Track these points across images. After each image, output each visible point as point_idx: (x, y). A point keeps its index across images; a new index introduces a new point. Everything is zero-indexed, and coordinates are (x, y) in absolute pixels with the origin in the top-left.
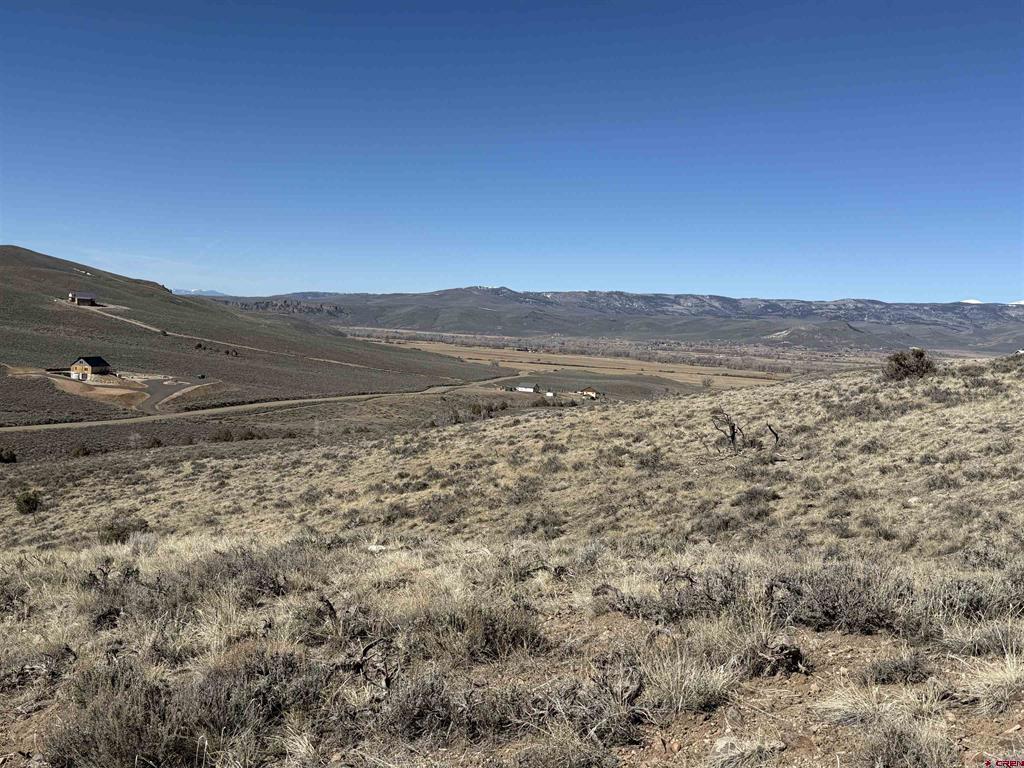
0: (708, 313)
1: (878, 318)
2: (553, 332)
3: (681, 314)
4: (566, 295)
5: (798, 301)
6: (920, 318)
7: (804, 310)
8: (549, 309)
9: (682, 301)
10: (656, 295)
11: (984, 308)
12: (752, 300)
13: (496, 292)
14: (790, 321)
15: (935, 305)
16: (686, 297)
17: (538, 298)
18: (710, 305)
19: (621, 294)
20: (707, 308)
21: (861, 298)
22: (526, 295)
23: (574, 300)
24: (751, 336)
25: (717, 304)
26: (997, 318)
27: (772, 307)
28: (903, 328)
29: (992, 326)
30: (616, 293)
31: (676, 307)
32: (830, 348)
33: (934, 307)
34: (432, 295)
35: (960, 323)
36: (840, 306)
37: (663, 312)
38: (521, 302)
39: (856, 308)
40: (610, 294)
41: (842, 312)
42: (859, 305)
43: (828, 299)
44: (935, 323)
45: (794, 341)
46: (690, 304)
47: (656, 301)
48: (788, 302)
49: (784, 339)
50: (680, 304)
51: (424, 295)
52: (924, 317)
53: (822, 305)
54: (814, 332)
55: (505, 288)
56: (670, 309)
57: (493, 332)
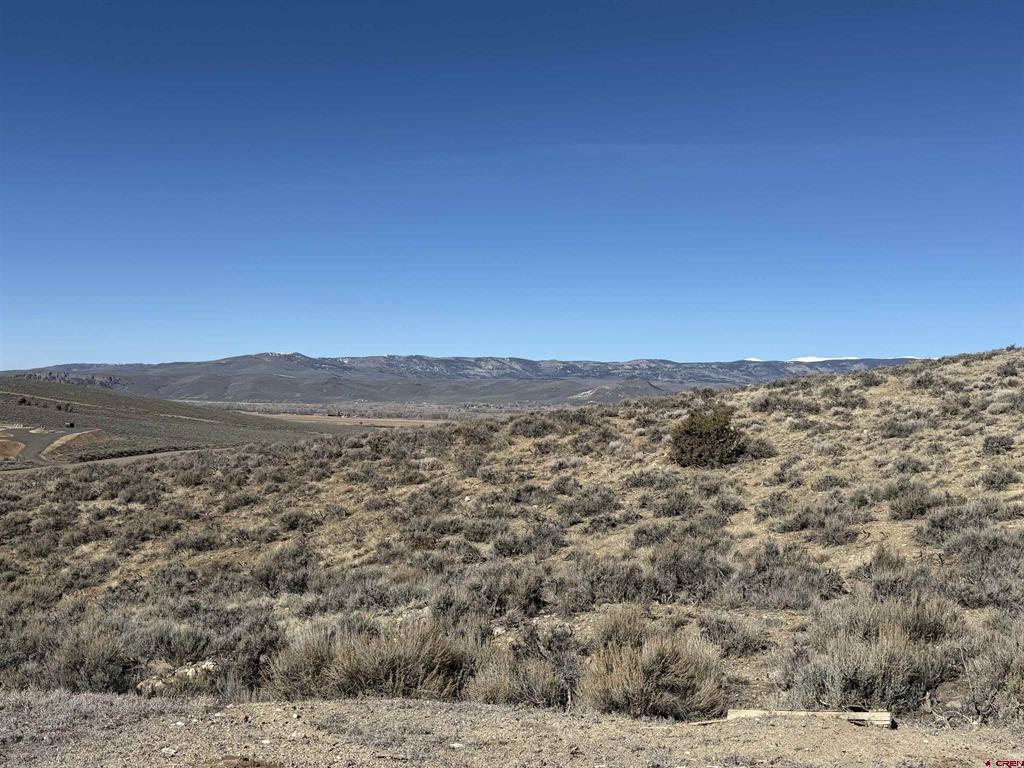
0: (509, 375)
1: (671, 376)
2: (356, 397)
3: (483, 377)
4: (363, 360)
5: (595, 363)
6: (709, 376)
7: (603, 371)
8: (347, 375)
9: (483, 364)
10: (457, 358)
11: (767, 365)
12: (552, 362)
13: (289, 358)
14: (591, 382)
15: (721, 363)
16: (486, 360)
17: (335, 364)
18: (511, 368)
19: (420, 358)
20: (508, 371)
21: (653, 358)
22: (322, 361)
23: (372, 365)
24: (557, 396)
25: (517, 367)
26: (780, 374)
27: (570, 368)
28: (696, 386)
30: (416, 357)
31: (477, 369)
33: (721, 365)
34: (218, 364)
35: (747, 380)
36: (635, 366)
37: (465, 376)
38: (316, 368)
39: (650, 368)
40: (410, 358)
41: (637, 372)
42: (653, 365)
43: (621, 360)
44: (724, 381)
45: (600, 399)
46: (490, 367)
47: (456, 364)
48: (586, 363)
49: (590, 399)
50: (480, 367)
51: (210, 363)
52: (713, 375)
53: (617, 366)
54: (618, 391)
55: (298, 354)
56: (472, 372)
57: (292, 399)
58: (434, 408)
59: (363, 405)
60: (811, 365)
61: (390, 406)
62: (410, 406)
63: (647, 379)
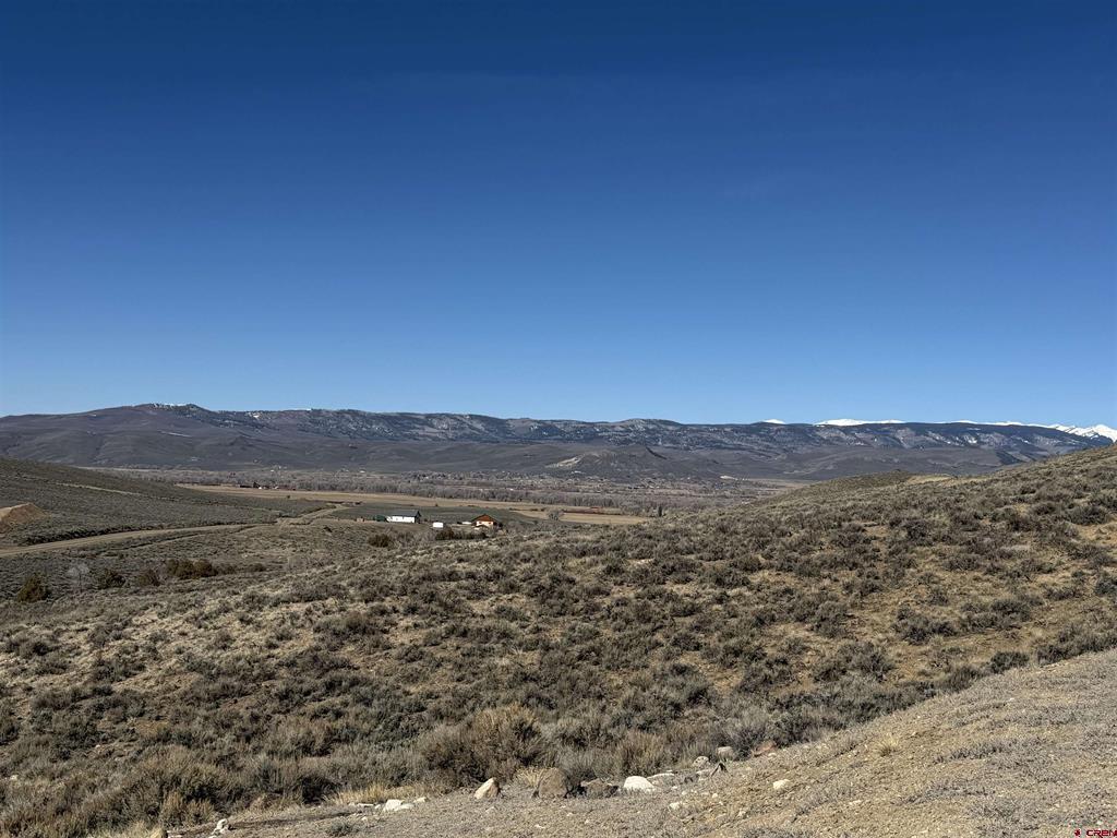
0: (469, 437)
1: (674, 442)
2: (270, 464)
3: (435, 439)
4: (280, 414)
5: (579, 423)
6: (721, 442)
7: (589, 433)
8: (258, 434)
9: (435, 422)
10: (402, 414)
11: (792, 428)
12: (524, 421)
13: (182, 411)
14: (575, 446)
15: (737, 426)
16: (440, 417)
17: (242, 419)
18: (470, 427)
19: (354, 413)
20: (468, 431)
21: (651, 418)
22: (225, 415)
23: (291, 422)
24: (532, 464)
25: (479, 426)
26: (808, 440)
27: (548, 429)
28: (705, 453)
29: (803, 450)
30: (349, 412)
31: (428, 429)
32: (628, 478)
33: (736, 428)
34: (86, 417)
35: (768, 447)
36: (628, 427)
37: (414, 437)
38: (217, 425)
39: (648, 431)
40: (340, 413)
41: (631, 435)
42: (651, 427)
43: (612, 419)
44: (739, 448)
45: (587, 469)
46: (445, 426)
47: (401, 423)
48: (567, 423)
49: (574, 468)
50: (433, 426)
51: (74, 416)
52: (726, 440)
53: (606, 427)
54: (610, 459)
55: (193, 406)
56: (421, 433)
57: (185, 465)
58: (376, 478)
59: (284, 474)
60: (846, 429)
61: (318, 476)
62: (342, 476)
63: (645, 443)
